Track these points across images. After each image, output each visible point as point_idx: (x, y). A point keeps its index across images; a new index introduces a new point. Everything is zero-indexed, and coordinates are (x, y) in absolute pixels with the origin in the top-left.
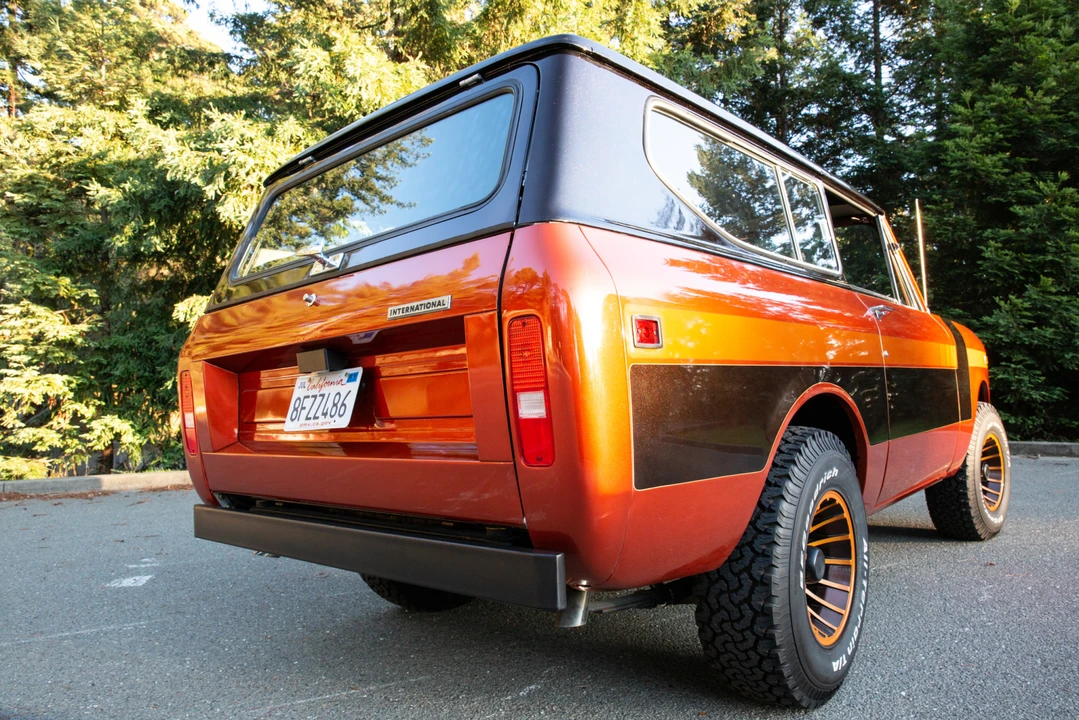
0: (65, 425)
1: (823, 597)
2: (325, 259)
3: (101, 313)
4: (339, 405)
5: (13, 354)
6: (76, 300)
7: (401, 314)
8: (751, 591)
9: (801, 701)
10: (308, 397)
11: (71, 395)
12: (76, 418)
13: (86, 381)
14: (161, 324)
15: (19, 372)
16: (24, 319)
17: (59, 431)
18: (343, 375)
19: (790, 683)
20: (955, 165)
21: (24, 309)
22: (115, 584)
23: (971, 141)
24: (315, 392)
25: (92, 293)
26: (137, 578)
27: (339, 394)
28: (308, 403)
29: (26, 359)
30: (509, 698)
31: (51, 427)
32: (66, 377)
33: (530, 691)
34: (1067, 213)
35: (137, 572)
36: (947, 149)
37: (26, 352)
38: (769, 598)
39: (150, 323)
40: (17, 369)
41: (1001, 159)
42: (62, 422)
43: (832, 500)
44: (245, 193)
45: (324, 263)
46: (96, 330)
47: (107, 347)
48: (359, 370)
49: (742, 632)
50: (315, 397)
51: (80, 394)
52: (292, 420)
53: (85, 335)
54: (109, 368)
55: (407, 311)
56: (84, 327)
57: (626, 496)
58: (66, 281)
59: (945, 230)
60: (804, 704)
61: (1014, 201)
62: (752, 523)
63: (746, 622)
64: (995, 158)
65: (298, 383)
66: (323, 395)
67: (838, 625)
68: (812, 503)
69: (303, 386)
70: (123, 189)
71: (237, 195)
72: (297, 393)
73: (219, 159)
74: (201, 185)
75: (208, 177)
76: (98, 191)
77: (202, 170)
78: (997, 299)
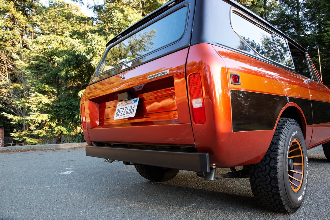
0: (47, 129)
1: (292, 176)
2: (126, 64)
3: (57, 96)
4: (131, 110)
5: (33, 108)
6: (50, 92)
7: (152, 78)
8: (270, 171)
9: (287, 210)
10: (121, 108)
11: (49, 120)
12: (50, 127)
13: (53, 116)
14: (74, 99)
15: (34, 113)
16: (36, 98)
17: (45, 131)
18: (132, 101)
19: (284, 204)
20: (327, 41)
21: (36, 95)
22: (62, 173)
24: (124, 107)
25: (54, 90)
26: (69, 172)
27: (131, 106)
28: (121, 110)
29: (36, 109)
30: (186, 208)
31: (43, 130)
32: (47, 115)
33: (193, 206)
35: (69, 170)
36: (324, 36)
37: (36, 107)
38: (276, 173)
39: (71, 98)
40: (34, 112)
42: (46, 128)
43: (296, 143)
44: (98, 57)
45: (126, 66)
46: (56, 101)
47: (59, 106)
48: (138, 99)
49: (267, 185)
50: (124, 108)
51: (51, 120)
52: (116, 116)
53: (53, 102)
54: (59, 112)
55: (154, 76)
56: (52, 100)
57: (230, 134)
58: (47, 86)
60: (288, 211)
62: (269, 148)
63: (268, 182)
65: (118, 105)
66: (126, 108)
67: (299, 185)
68: (290, 142)
69: (119, 105)
70: (63, 58)
71: (96, 58)
72: (118, 108)
73: (91, 48)
74: (86, 55)
75: (88, 53)
76: (56, 59)
77: (86, 51)
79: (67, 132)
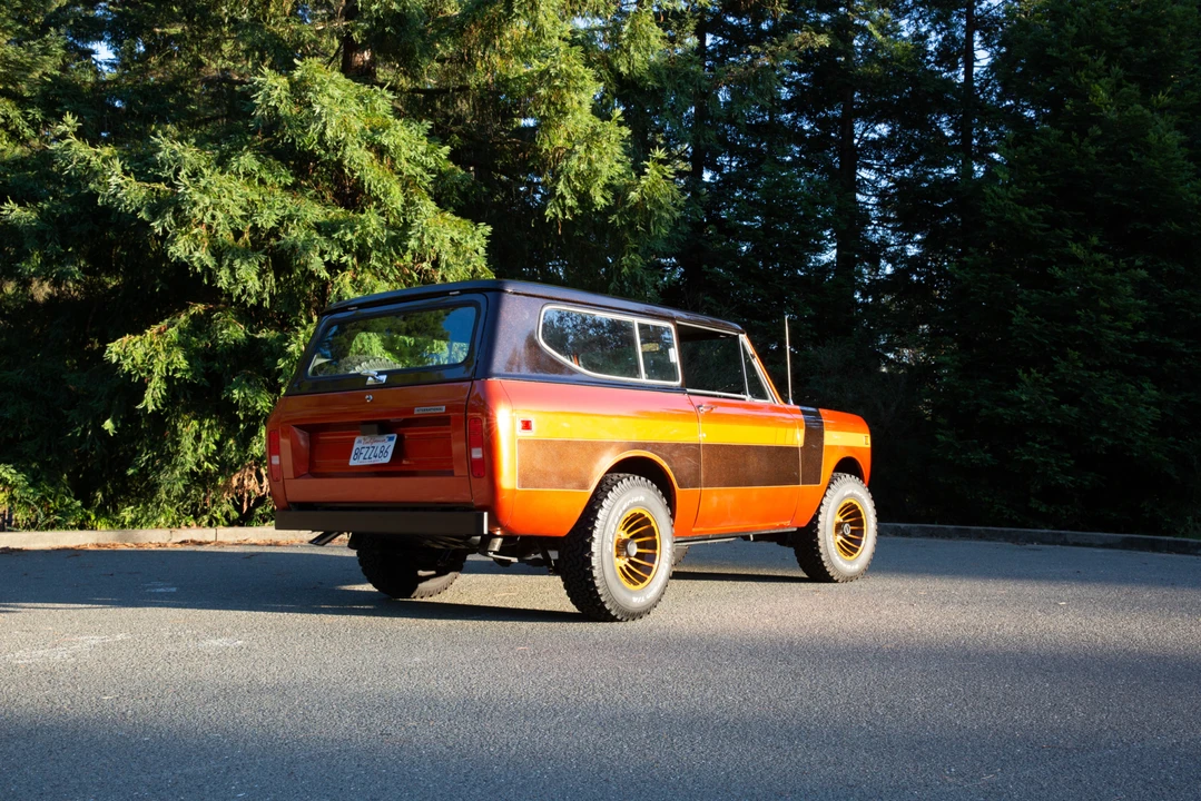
2: (376, 377)
4: (384, 452)
7: (421, 412)
10: (364, 447)
23: (1007, 189)
27: (383, 446)
28: (364, 451)
34: (1095, 281)
38: (591, 554)
41: (1039, 213)
43: (641, 514)
45: (374, 379)
48: (395, 436)
50: (368, 448)
52: (355, 460)
55: (425, 411)
57: (514, 491)
61: (1055, 260)
64: (1032, 212)
65: (356, 440)
66: (373, 447)
69: (360, 442)
70: (41, 208)
71: (186, 232)
72: (356, 446)
73: (166, 192)
74: (147, 220)
75: (156, 211)
76: (12, 211)
77: (148, 203)
78: (1020, 372)
79: (27, 488)
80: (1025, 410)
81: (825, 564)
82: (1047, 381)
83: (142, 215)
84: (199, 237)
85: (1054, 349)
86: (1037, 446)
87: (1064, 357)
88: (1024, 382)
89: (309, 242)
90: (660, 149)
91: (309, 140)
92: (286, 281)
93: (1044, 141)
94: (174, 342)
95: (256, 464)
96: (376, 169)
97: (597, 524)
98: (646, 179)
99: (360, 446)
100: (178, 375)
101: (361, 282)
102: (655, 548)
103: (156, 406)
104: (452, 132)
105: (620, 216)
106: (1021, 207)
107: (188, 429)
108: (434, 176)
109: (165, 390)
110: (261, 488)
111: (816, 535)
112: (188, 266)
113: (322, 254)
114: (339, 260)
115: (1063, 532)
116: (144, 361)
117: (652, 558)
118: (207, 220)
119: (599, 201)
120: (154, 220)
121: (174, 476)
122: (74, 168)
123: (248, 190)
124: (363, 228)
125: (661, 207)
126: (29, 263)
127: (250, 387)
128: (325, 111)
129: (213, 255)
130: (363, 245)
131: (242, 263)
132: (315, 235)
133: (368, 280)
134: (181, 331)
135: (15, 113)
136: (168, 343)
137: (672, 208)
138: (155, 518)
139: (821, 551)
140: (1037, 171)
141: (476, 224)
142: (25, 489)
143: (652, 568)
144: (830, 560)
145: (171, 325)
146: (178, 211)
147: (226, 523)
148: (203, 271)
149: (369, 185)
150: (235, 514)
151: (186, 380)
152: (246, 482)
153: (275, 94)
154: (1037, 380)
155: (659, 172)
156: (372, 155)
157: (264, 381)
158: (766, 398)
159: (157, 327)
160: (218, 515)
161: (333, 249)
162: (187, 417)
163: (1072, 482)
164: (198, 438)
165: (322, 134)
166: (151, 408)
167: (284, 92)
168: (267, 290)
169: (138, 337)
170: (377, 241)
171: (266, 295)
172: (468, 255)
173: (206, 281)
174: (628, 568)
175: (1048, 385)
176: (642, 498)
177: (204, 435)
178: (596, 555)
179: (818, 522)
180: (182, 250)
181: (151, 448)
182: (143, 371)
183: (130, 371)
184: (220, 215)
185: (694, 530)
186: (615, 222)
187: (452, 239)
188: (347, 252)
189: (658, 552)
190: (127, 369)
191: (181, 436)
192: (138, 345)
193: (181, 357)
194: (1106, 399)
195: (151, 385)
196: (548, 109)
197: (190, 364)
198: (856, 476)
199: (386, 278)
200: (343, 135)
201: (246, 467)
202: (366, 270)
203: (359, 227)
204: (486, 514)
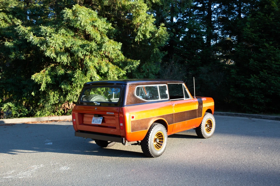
4: (100, 121)
9: (153, 156)
18: (100, 118)
19: (151, 153)
23: (249, 29)
24: (96, 119)
26: (50, 143)
28: (95, 120)
34: (271, 53)
41: (257, 35)
43: (160, 132)
45: (97, 104)
52: (93, 122)
57: (130, 133)
59: (242, 53)
61: (261, 47)
64: (255, 35)
68: (155, 133)
69: (94, 118)
70: (14, 43)
71: (49, 49)
72: (93, 119)
73: (44, 39)
74: (40, 46)
75: (41, 44)
76: (7, 43)
77: (40, 42)
78: (251, 75)
79: (15, 107)
80: (252, 84)
81: (203, 135)
82: (258, 78)
83: (38, 45)
84: (52, 50)
85: (260, 69)
86: (255, 93)
87: (262, 71)
88: (252, 78)
89: (78, 50)
90: (163, 23)
91: (77, 25)
92: (73, 58)
93: (259, 16)
94: (47, 74)
95: (68, 102)
96: (94, 31)
97: (150, 137)
98: (160, 31)
99: (94, 119)
100: (49, 82)
101: (91, 59)
102: (163, 139)
103: (44, 89)
104: (112, 17)
105: (153, 40)
106: (253, 33)
107: (52, 94)
108: (108, 31)
109: (46, 86)
110: (69, 107)
111: (201, 128)
112: (50, 58)
113: (81, 52)
114: (86, 54)
115: (261, 115)
116: (40, 79)
117: (162, 142)
118: (54, 46)
119: (148, 36)
120: (41, 46)
121: (49, 105)
122: (21, 33)
123: (63, 38)
124: (91, 46)
125: (163, 37)
126: (12, 55)
127: (66, 85)
128: (81, 19)
129: (56, 54)
130: (91, 50)
131: (63, 56)
132: (80, 48)
133: (93, 58)
134: (49, 71)
135: (6, 16)
136: (46, 74)
137: (166, 37)
138: (44, 114)
139: (202, 132)
140: (257, 24)
141: (118, 43)
142: (14, 108)
143: (162, 144)
144: (204, 134)
145: (46, 70)
146: (47, 44)
147: (61, 114)
148: (53, 58)
149: (92, 35)
150: (63, 112)
151: (50, 83)
152: (66, 106)
153: (69, 14)
154: (255, 77)
155: (163, 29)
156: (93, 28)
157: (69, 83)
158: (189, 98)
159: (43, 70)
160: (59, 112)
161: (84, 51)
162: (51, 91)
163: (263, 101)
164: (54, 96)
165: (81, 23)
166: (43, 90)
167: (71, 14)
168: (69, 61)
169: (39, 73)
170: (94, 49)
171: (69, 62)
172: (116, 51)
173: (54, 60)
174: (157, 145)
175: (258, 79)
176: (160, 129)
177: (55, 95)
178: (149, 144)
179: (201, 125)
180: (48, 54)
181: (43, 98)
182: (40, 82)
183: (37, 82)
184: (57, 45)
185: (172, 133)
186: (152, 41)
187: (113, 48)
188: (87, 51)
189: (164, 140)
190: (37, 81)
191: (50, 96)
192: (39, 75)
193: (49, 78)
194: (272, 82)
195: (42, 84)
196: (135, 14)
197: (51, 79)
198: (210, 113)
199: (97, 57)
200: (86, 24)
201: (65, 102)
202: (92, 55)
203: (90, 46)
204: (124, 138)
